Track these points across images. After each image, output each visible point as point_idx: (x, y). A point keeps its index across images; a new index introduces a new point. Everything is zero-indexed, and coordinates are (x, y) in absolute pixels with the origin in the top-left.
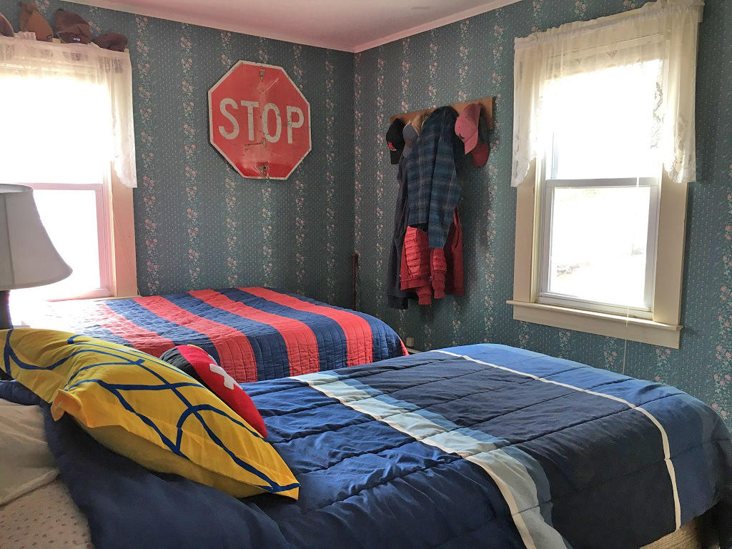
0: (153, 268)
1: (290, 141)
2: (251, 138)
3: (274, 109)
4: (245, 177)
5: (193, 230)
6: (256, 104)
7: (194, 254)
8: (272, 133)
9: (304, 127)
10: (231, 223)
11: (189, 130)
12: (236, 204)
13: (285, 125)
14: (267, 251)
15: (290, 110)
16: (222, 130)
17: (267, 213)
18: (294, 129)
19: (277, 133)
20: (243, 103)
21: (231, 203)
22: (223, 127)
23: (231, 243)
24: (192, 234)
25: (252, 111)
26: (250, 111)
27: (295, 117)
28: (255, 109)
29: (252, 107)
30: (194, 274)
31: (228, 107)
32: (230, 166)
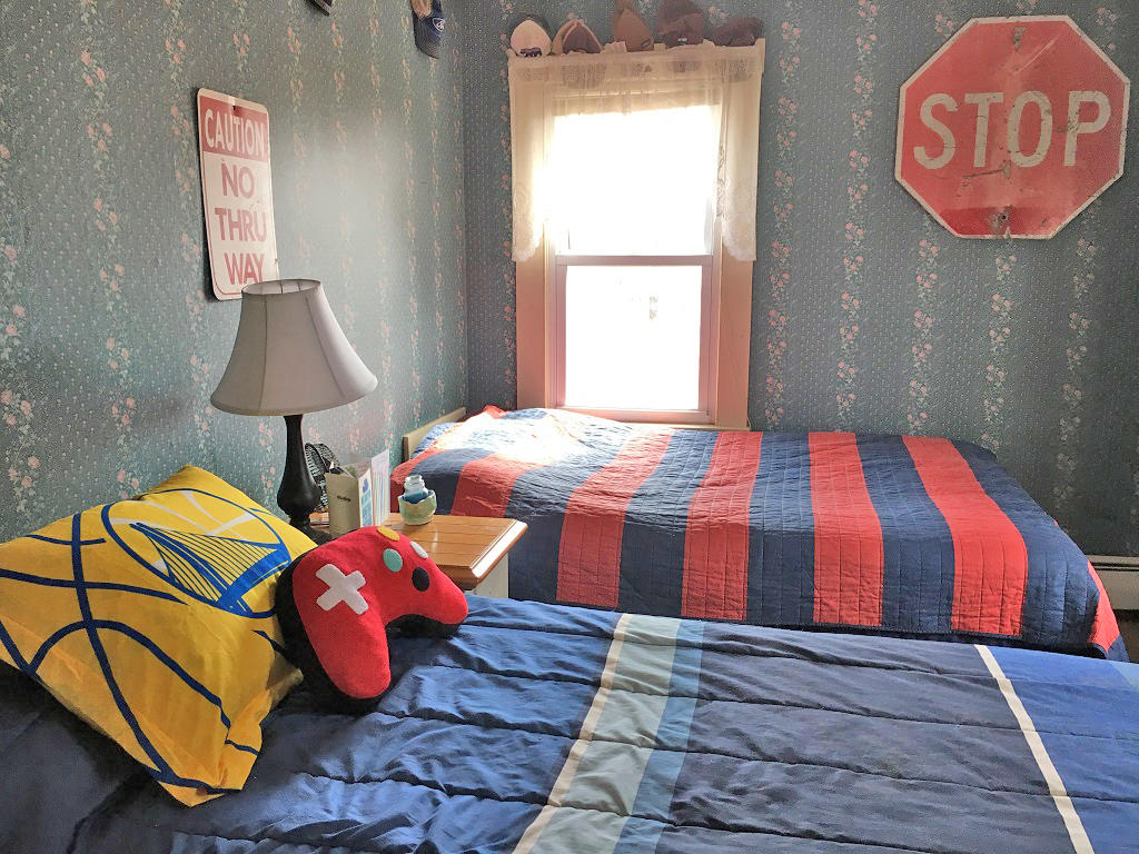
0: (776, 386)
1: (1070, 160)
2: (979, 160)
3: (1040, 102)
4: (961, 236)
5: (849, 330)
6: (999, 97)
7: (846, 371)
8: (1028, 147)
9: (1110, 131)
10: (924, 321)
11: (860, 160)
12: (936, 286)
13: (1060, 128)
14: (997, 374)
15: (1076, 99)
16: (920, 153)
17: (1002, 304)
18: (1081, 138)
19: (1038, 150)
20: (969, 98)
21: (925, 285)
22: (922, 149)
23: (920, 356)
24: (848, 336)
25: (986, 113)
26: (983, 111)
27: (1089, 112)
28: (994, 108)
29: (987, 104)
30: (844, 403)
31: (938, 112)
32: (931, 218)
